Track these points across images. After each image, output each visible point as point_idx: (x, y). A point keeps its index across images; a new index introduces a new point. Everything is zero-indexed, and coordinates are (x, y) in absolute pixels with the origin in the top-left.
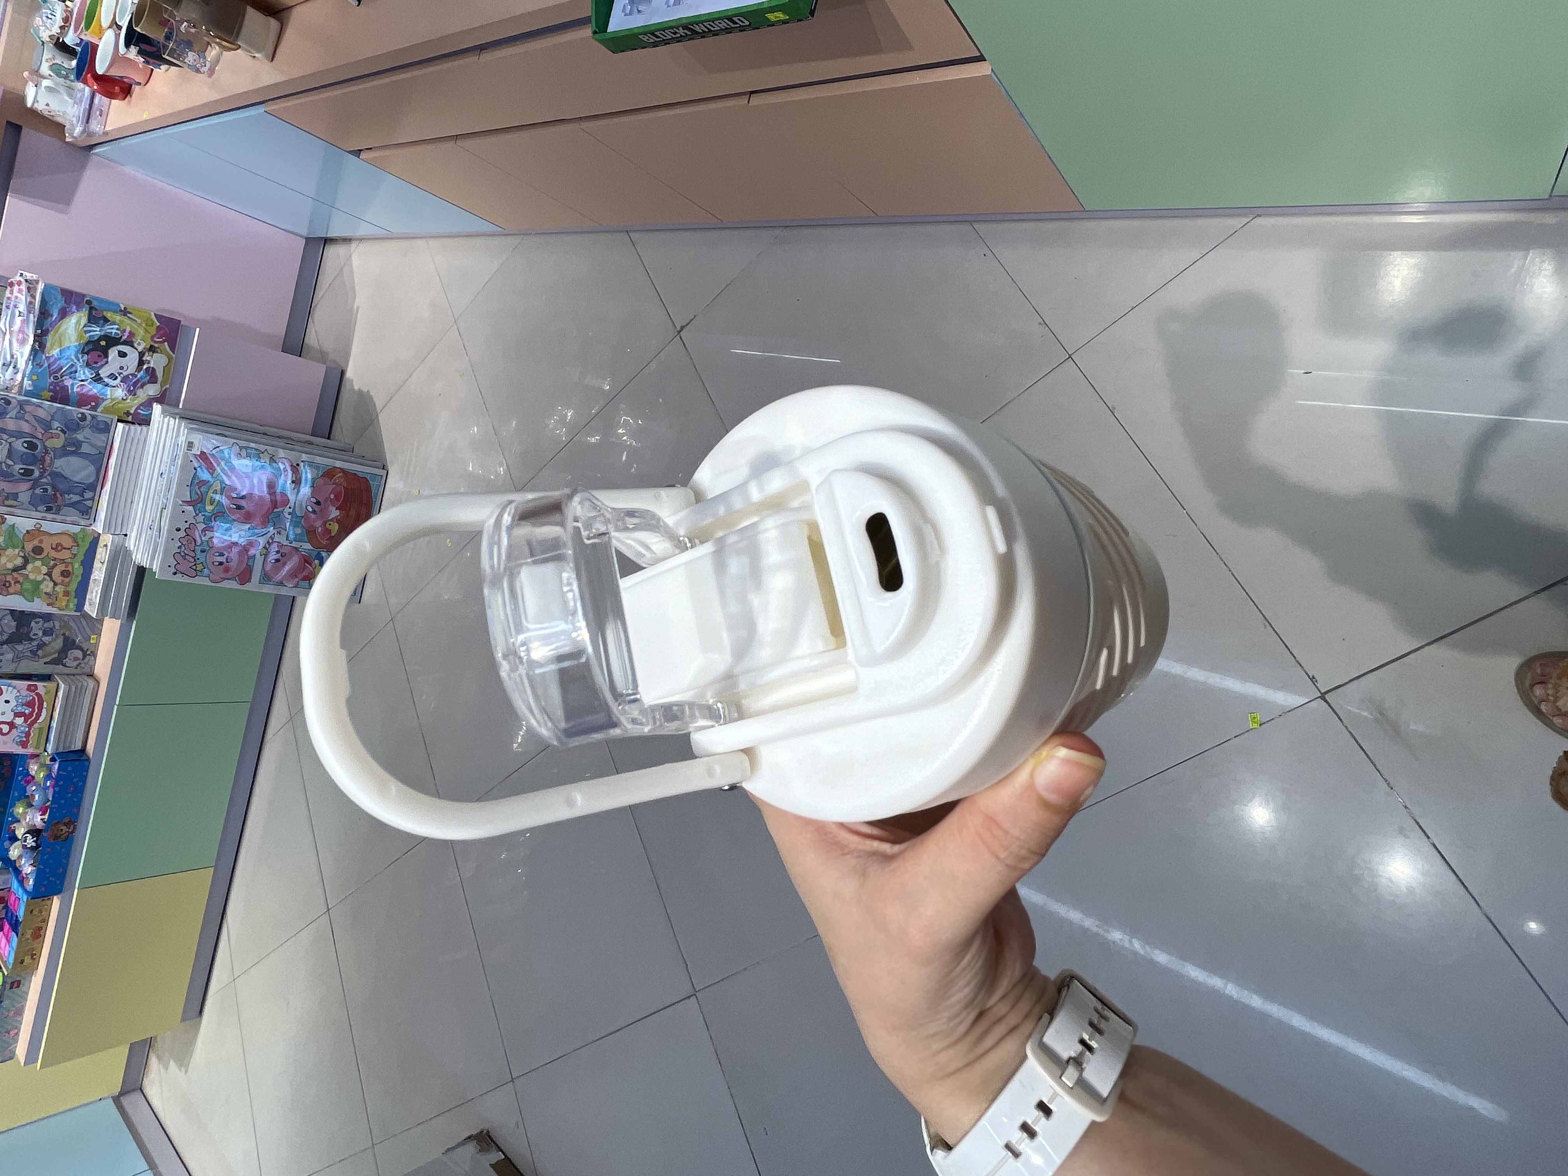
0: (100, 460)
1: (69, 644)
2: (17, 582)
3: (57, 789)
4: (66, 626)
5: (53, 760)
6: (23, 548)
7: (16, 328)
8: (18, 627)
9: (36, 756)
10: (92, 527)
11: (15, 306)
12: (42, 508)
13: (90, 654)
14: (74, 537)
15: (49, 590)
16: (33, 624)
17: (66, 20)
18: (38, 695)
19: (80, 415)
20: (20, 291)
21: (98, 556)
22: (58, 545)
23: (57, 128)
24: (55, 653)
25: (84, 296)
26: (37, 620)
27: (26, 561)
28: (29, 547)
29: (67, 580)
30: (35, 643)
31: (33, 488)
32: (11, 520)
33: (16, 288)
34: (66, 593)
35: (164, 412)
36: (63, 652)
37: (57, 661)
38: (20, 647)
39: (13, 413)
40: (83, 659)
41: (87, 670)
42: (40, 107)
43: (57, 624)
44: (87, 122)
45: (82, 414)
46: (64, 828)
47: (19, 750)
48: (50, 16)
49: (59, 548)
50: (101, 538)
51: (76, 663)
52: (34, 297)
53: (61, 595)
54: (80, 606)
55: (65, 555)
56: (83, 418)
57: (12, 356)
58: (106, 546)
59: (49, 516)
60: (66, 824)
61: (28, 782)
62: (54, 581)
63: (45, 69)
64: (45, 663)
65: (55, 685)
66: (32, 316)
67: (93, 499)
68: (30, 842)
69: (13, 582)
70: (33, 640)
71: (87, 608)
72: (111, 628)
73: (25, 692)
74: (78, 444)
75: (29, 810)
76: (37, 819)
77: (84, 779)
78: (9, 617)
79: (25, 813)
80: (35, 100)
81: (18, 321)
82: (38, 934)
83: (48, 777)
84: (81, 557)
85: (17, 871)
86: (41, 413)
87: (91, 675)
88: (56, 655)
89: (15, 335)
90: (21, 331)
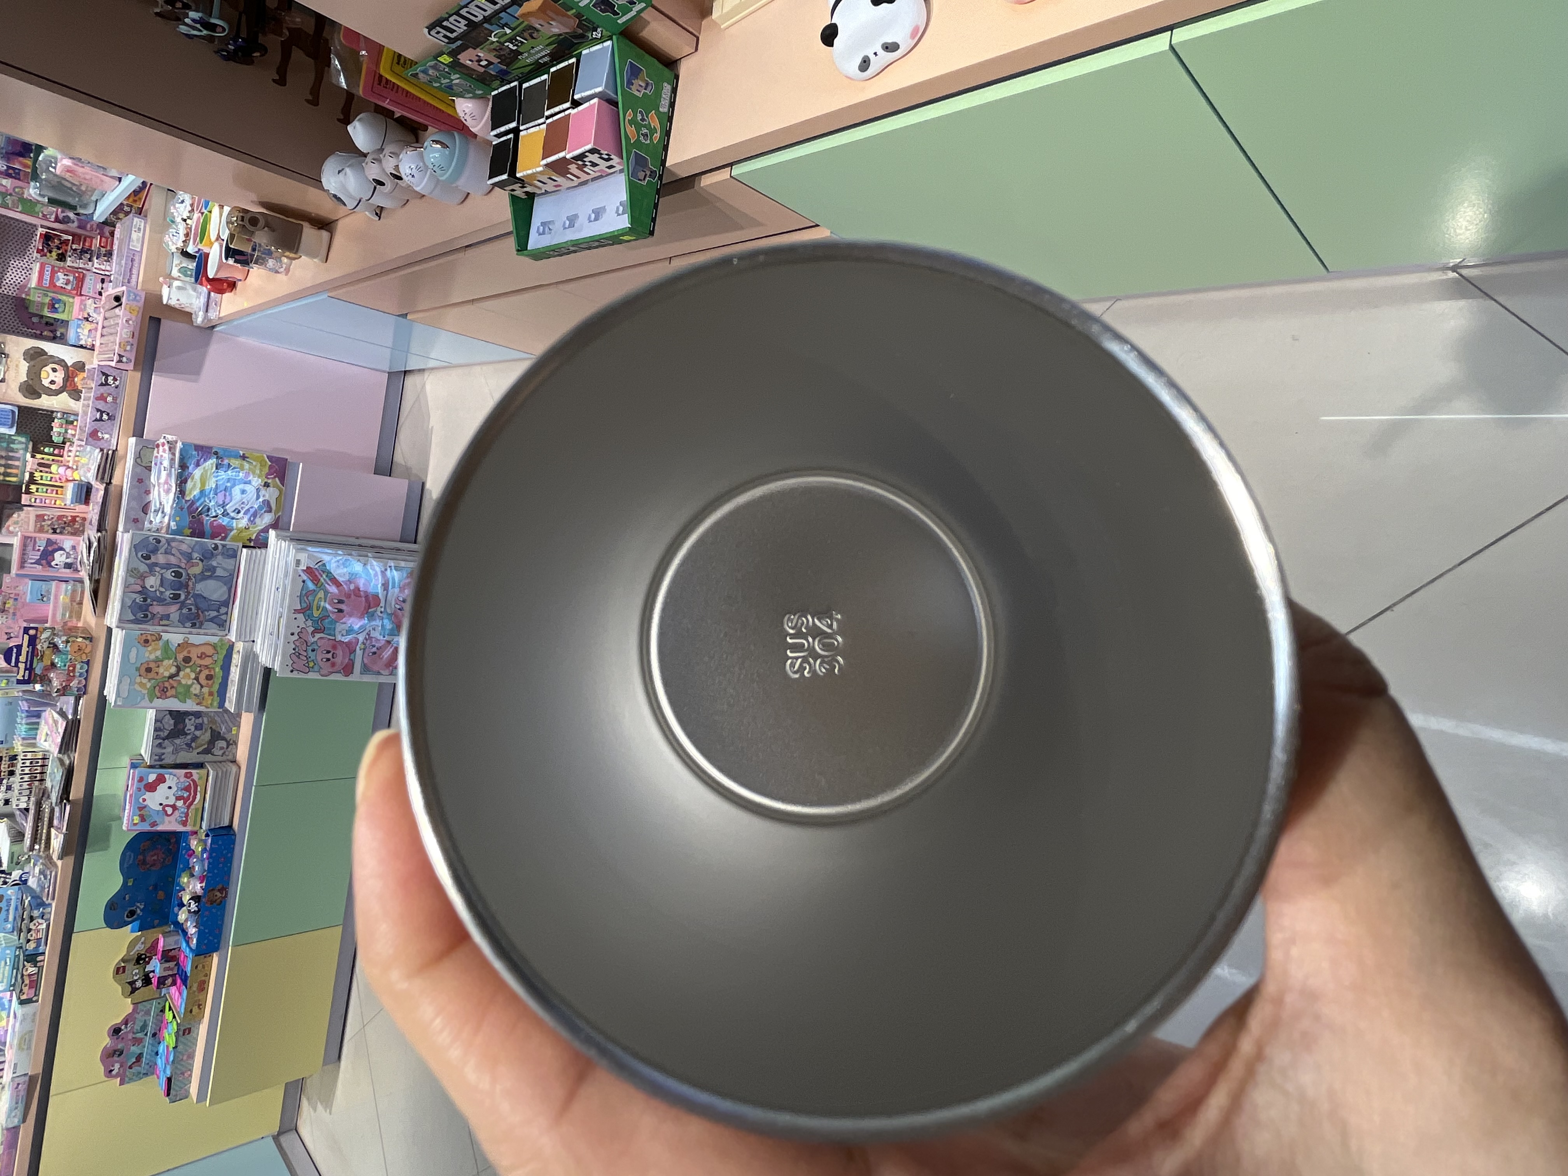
0: (230, 582)
1: (216, 736)
2: (172, 687)
3: (211, 860)
4: (212, 721)
5: (207, 835)
6: (176, 658)
7: (162, 480)
8: (175, 724)
9: (196, 833)
10: (228, 637)
11: (161, 464)
12: (189, 624)
13: (232, 743)
14: (214, 646)
15: (197, 692)
16: (187, 721)
17: (187, 235)
18: (193, 781)
19: (213, 546)
20: (164, 451)
21: (234, 661)
22: (202, 653)
23: (186, 316)
24: (204, 745)
25: (211, 448)
26: (190, 717)
27: (179, 669)
28: (180, 657)
29: (210, 682)
30: (189, 737)
31: (181, 609)
32: (165, 636)
33: (161, 448)
34: (211, 694)
35: (277, 536)
36: (212, 743)
37: (207, 751)
38: (177, 741)
39: (162, 550)
40: (227, 748)
41: (230, 757)
42: (173, 302)
43: (205, 720)
44: (207, 311)
45: (215, 544)
46: (219, 894)
47: (181, 828)
48: (175, 234)
49: (203, 656)
50: (236, 645)
51: (222, 752)
52: (174, 454)
53: (206, 696)
54: (222, 704)
55: (207, 661)
56: (216, 547)
57: (160, 503)
58: (239, 652)
59: (194, 631)
60: (219, 890)
61: (190, 856)
62: (200, 684)
63: (175, 273)
64: (198, 753)
65: (206, 770)
66: (173, 469)
67: (227, 613)
68: (194, 907)
69: (169, 688)
70: (187, 734)
71: (227, 705)
72: (247, 720)
73: (183, 779)
74: (213, 569)
75: (191, 879)
76: (197, 887)
77: (232, 851)
78: (168, 716)
79: (189, 882)
80: (169, 298)
81: (164, 474)
82: (203, 987)
83: (204, 850)
84: (220, 663)
85: (185, 932)
86: (184, 547)
87: (234, 761)
88: (206, 746)
89: (161, 486)
90: (166, 482)
